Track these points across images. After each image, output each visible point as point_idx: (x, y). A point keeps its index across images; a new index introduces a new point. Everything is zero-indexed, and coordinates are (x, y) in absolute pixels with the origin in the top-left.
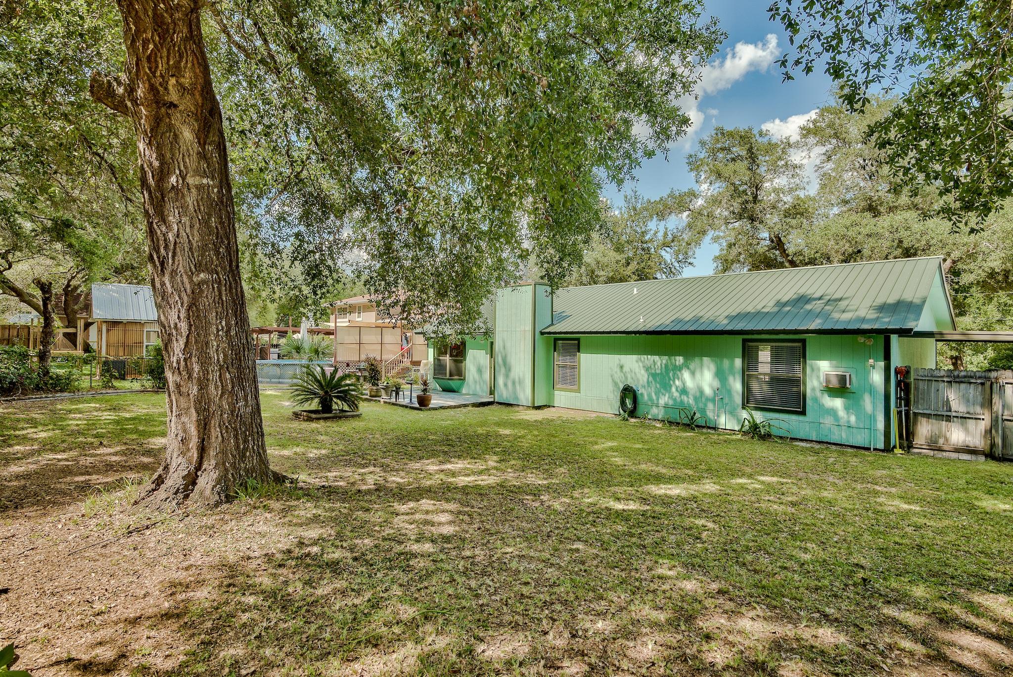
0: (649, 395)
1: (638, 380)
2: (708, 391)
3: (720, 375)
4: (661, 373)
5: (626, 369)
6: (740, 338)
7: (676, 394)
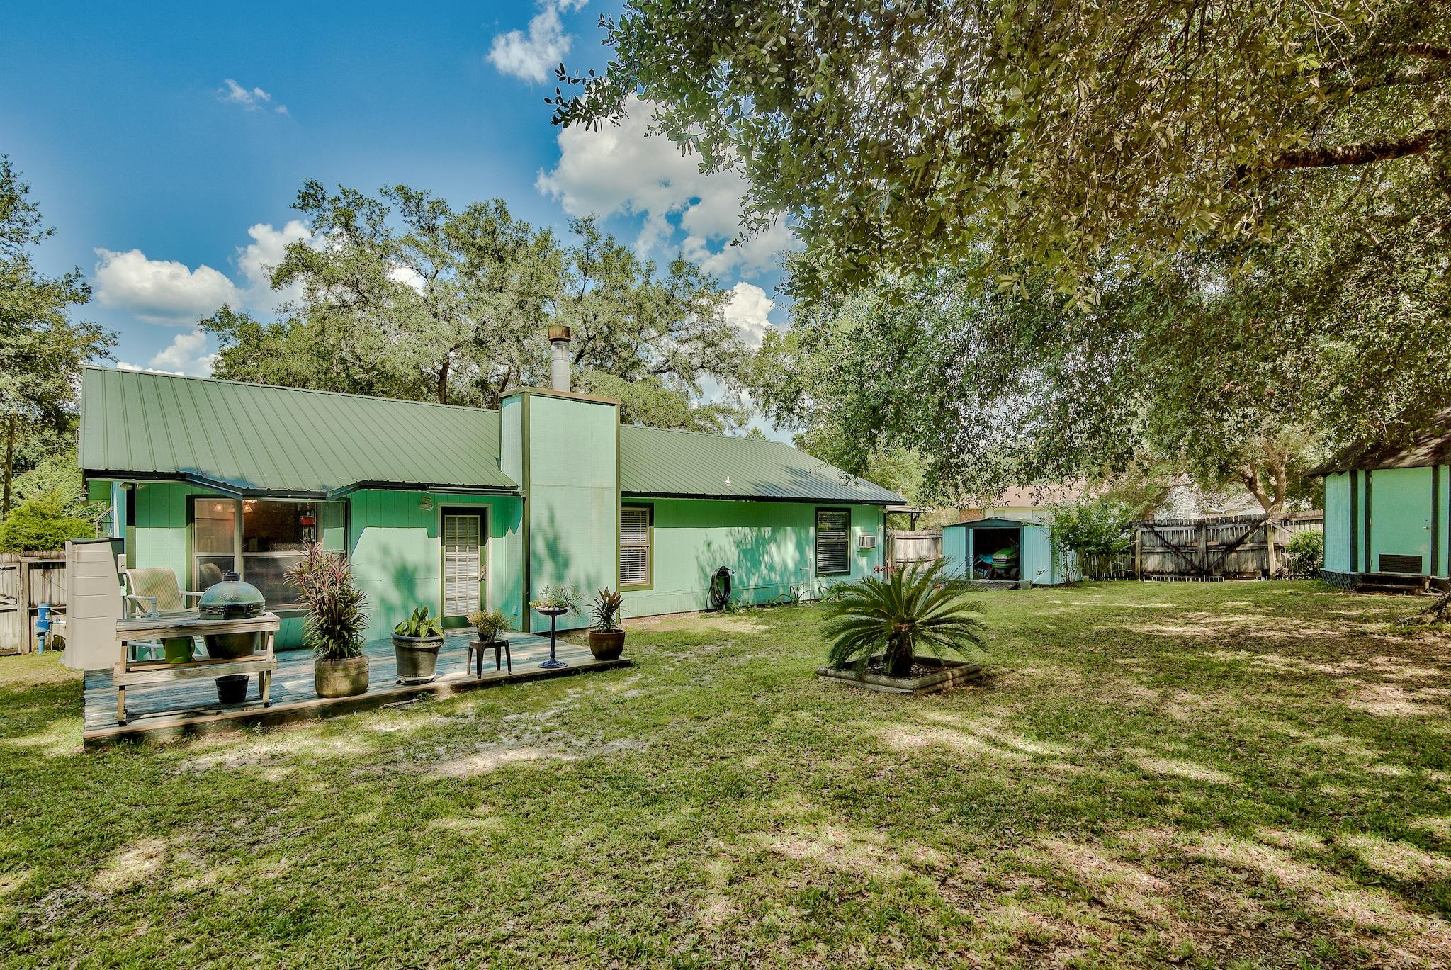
0: (740, 578)
1: (728, 560)
2: (791, 565)
3: (800, 547)
4: (752, 549)
5: (714, 547)
6: (813, 506)
7: (765, 572)
